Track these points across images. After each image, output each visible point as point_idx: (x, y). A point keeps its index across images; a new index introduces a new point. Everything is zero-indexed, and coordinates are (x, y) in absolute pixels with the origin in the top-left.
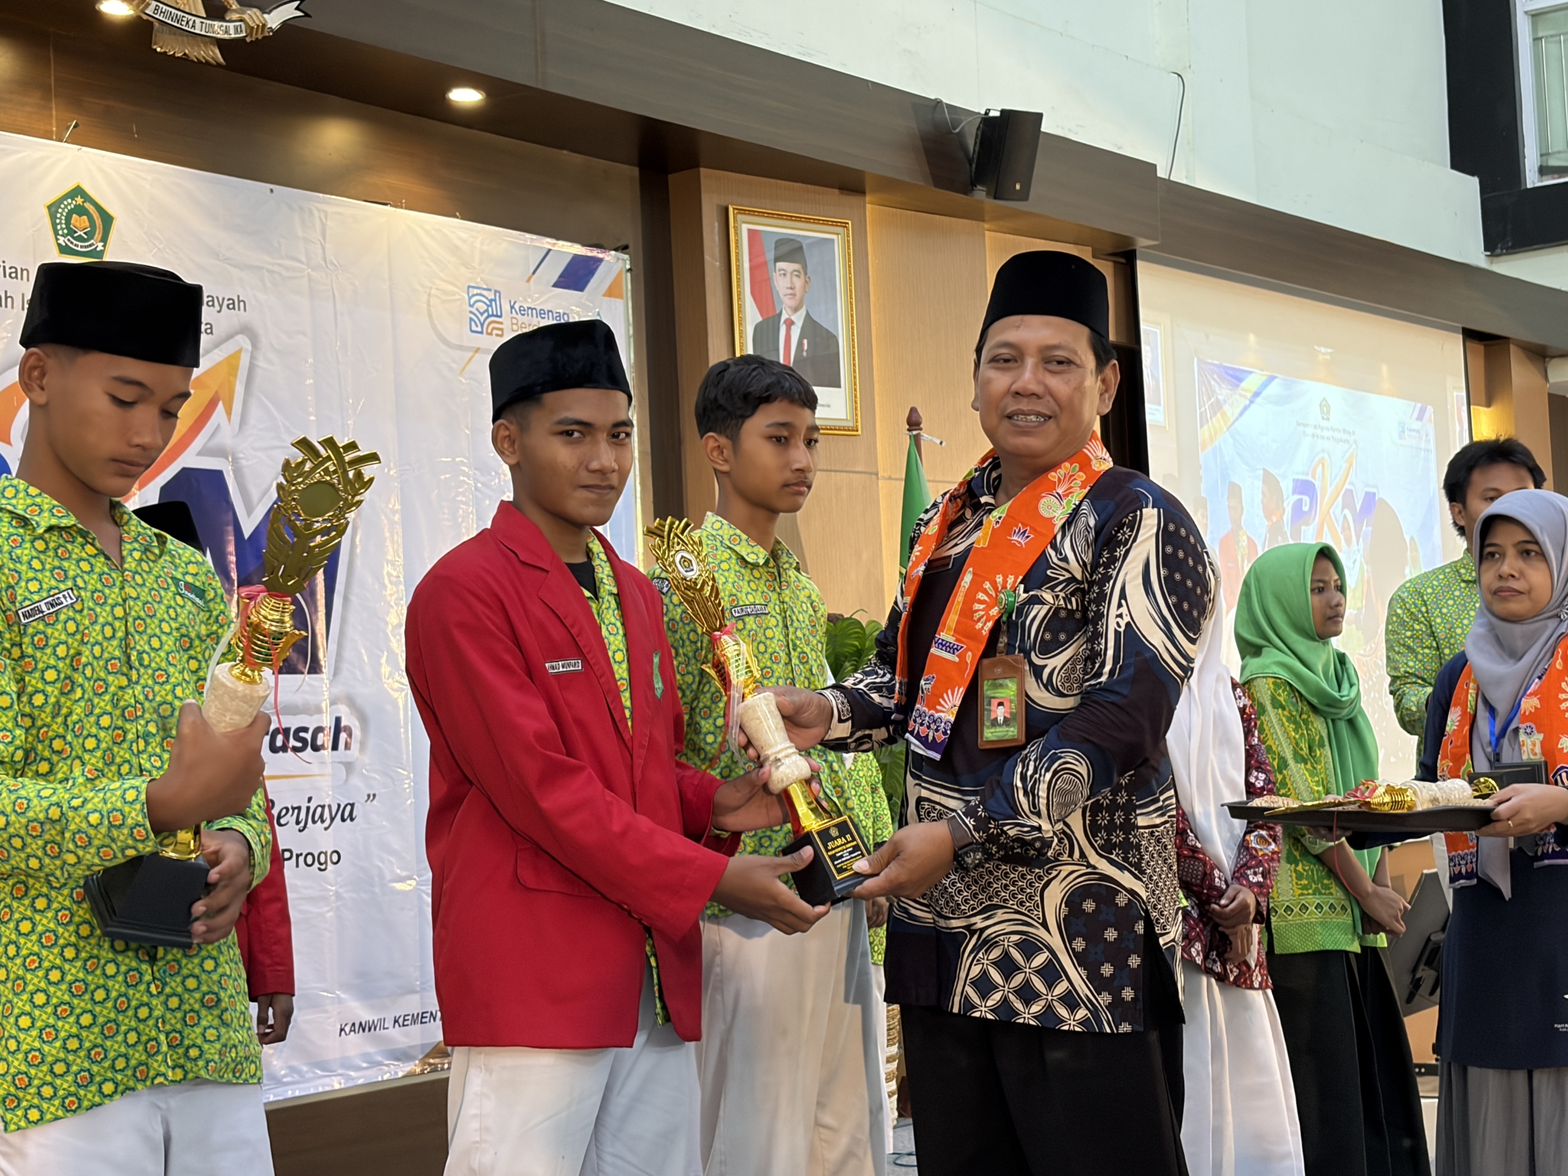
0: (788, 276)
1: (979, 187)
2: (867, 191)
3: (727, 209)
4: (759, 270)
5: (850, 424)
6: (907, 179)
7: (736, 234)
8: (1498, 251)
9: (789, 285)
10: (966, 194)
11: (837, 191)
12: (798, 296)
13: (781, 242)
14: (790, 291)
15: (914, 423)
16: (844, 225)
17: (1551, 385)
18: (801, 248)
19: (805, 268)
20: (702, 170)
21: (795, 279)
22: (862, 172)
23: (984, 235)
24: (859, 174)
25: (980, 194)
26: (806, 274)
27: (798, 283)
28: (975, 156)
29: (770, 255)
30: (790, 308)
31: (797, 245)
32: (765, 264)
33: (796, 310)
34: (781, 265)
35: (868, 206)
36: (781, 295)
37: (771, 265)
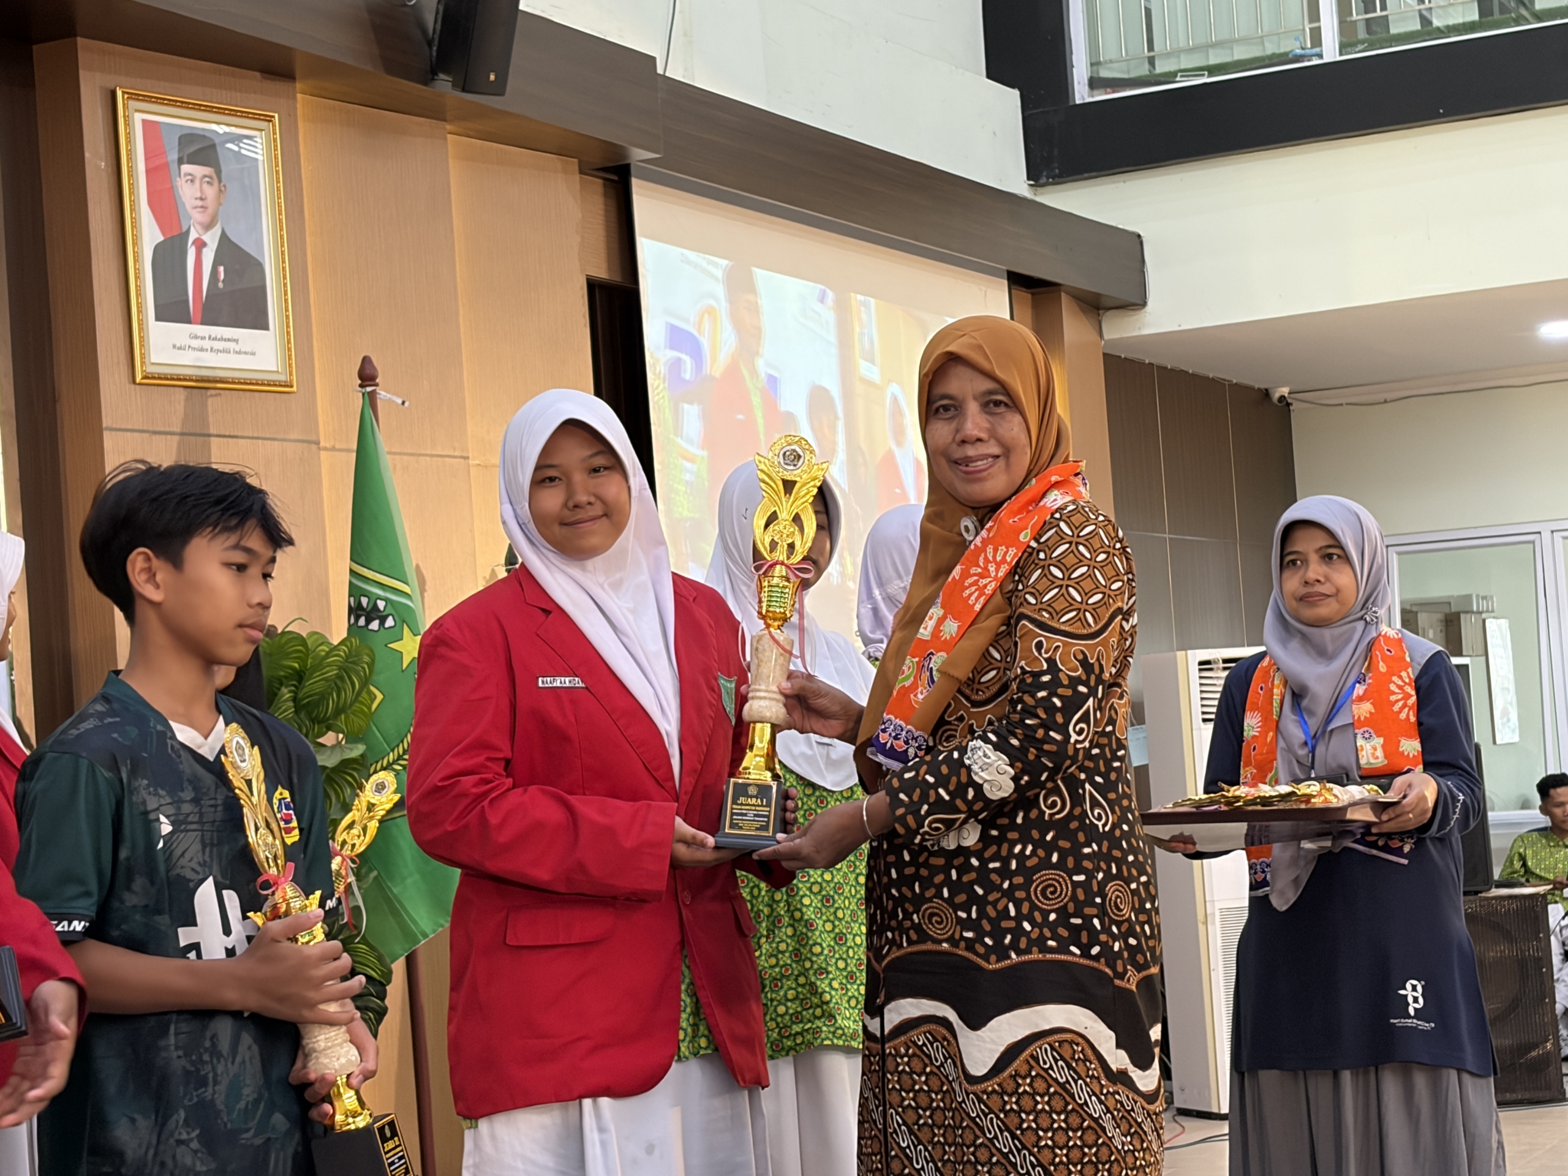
0: (197, 182)
1: (442, 76)
2: (297, 76)
3: (113, 94)
4: (158, 173)
5: (282, 378)
6: (350, 61)
7: (127, 124)
8: (1043, 180)
9: (199, 195)
10: (425, 84)
11: (257, 74)
12: (210, 211)
13: (188, 138)
14: (199, 203)
15: (367, 376)
16: (269, 119)
17: (1106, 342)
18: (213, 146)
19: (218, 172)
20: (79, 39)
21: (205, 186)
22: (290, 49)
23: (445, 139)
24: (287, 52)
25: (444, 84)
26: (220, 181)
27: (210, 192)
28: (437, 37)
29: (173, 156)
30: (200, 224)
31: (210, 143)
32: (166, 166)
33: (208, 227)
34: (186, 168)
35: (299, 96)
36: (188, 207)
37: (174, 166)
